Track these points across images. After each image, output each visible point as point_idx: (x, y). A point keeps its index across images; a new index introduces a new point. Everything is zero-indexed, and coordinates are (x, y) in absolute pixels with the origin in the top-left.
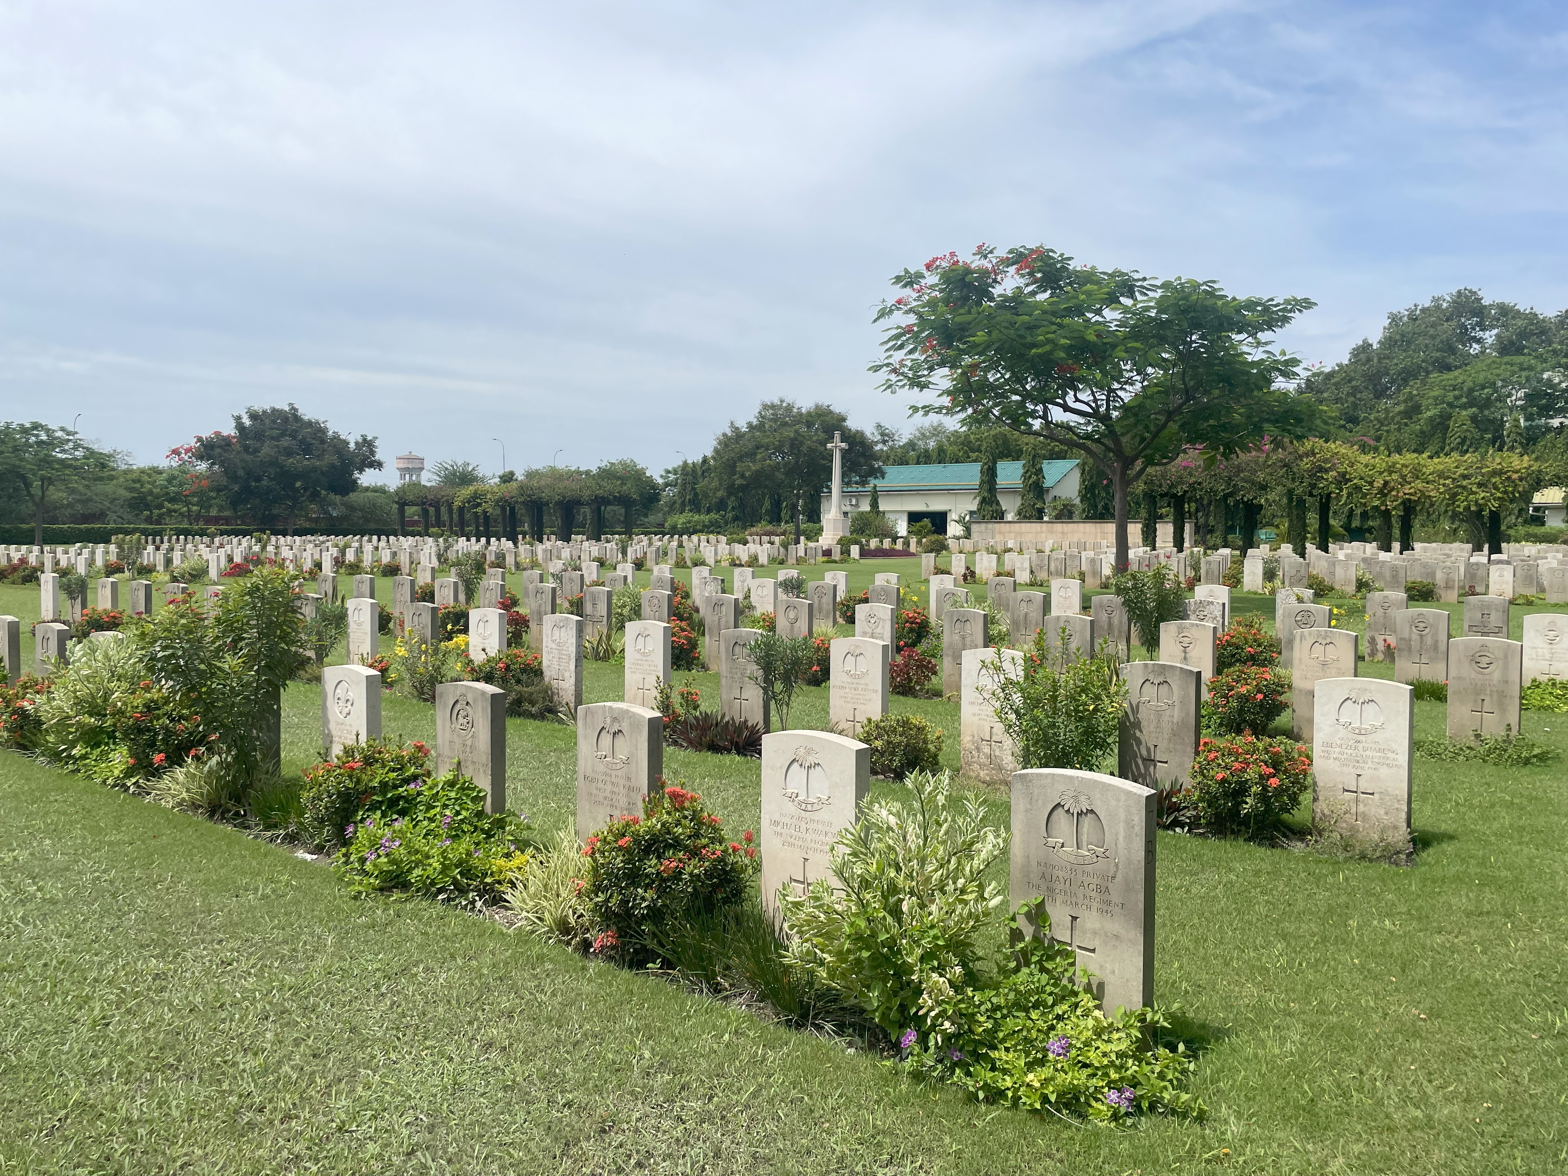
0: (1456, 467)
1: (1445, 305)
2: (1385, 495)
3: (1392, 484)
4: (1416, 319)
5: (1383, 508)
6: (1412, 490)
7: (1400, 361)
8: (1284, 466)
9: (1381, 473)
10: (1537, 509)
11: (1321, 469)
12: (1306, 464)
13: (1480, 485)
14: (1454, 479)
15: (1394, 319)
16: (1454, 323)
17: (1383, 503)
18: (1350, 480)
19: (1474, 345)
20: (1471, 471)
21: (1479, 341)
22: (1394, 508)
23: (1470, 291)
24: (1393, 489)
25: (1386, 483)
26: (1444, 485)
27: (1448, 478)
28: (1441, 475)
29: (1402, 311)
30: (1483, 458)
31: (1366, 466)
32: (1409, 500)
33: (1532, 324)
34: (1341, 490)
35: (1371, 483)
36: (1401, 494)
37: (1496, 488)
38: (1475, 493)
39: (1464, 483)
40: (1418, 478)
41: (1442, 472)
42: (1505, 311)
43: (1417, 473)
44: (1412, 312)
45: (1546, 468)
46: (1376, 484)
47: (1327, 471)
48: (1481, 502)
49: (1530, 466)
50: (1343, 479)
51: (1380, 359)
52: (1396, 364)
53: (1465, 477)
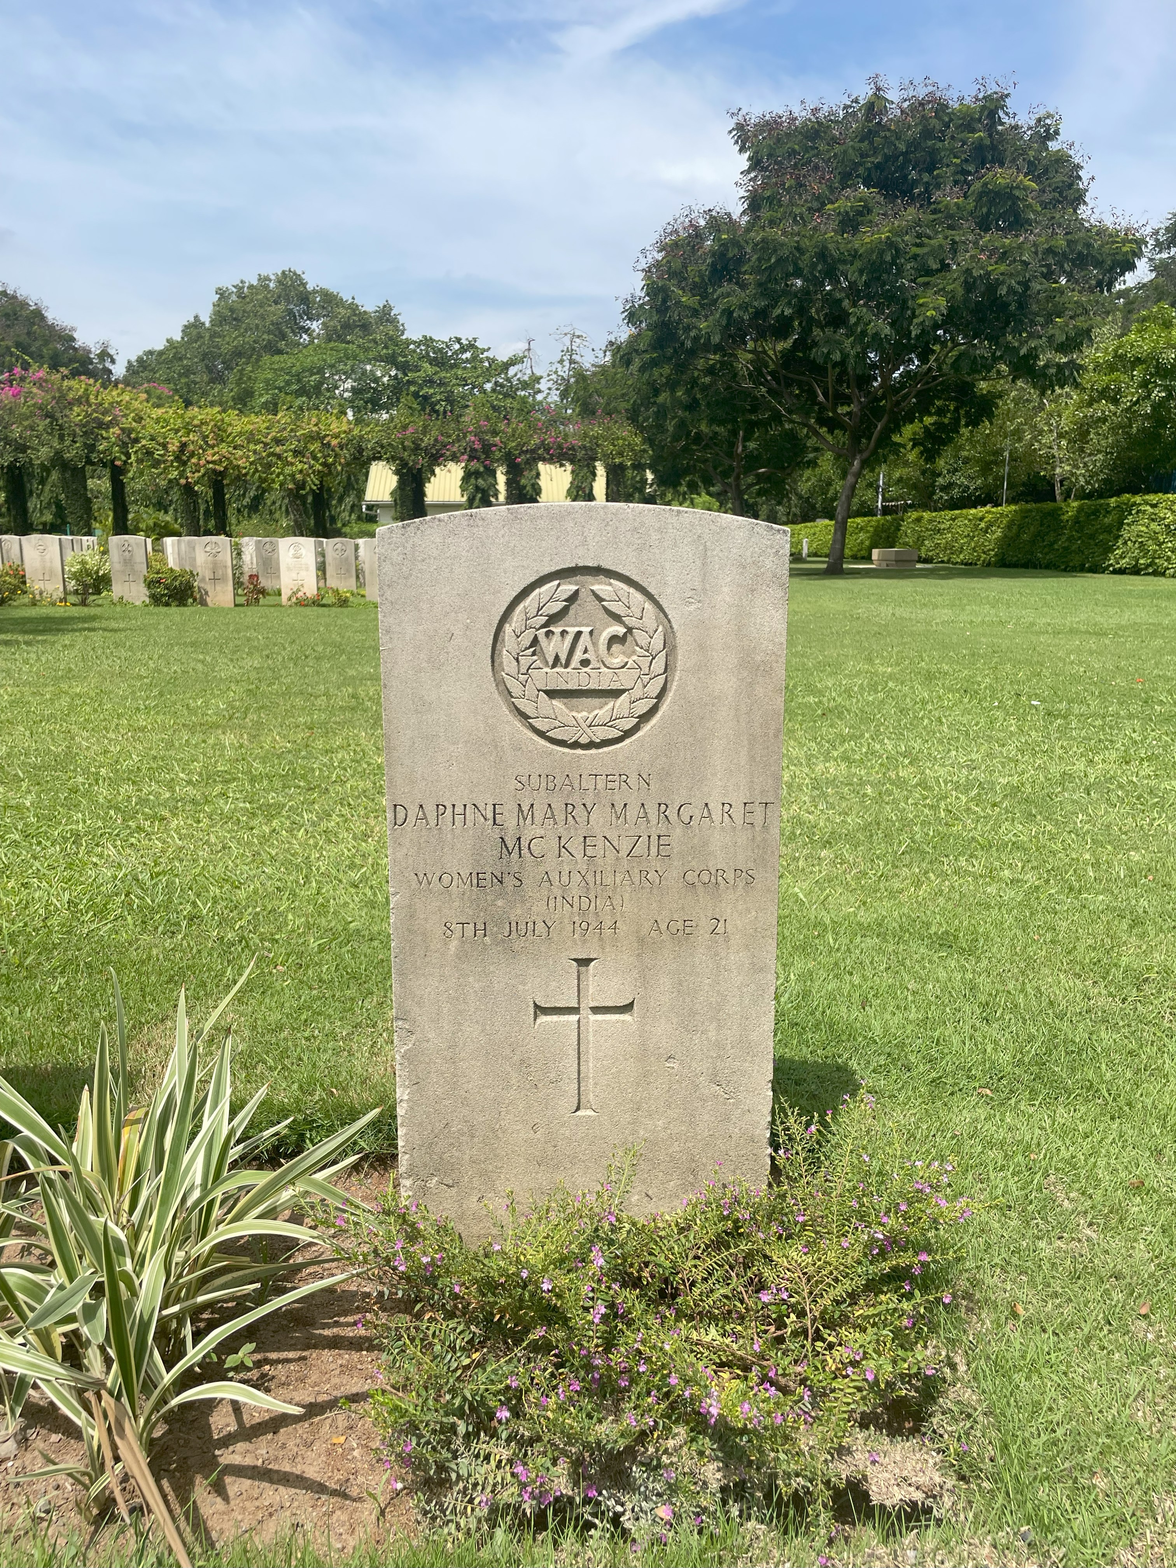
0: (267, 428)
1: (272, 285)
2: (184, 463)
3: (191, 447)
4: (244, 298)
5: (183, 481)
6: (216, 458)
7: (231, 340)
8: (47, 416)
9: (177, 431)
10: (370, 507)
11: (102, 425)
12: (77, 415)
13: (296, 453)
14: (266, 444)
15: (222, 294)
16: (282, 306)
17: (182, 474)
18: (136, 441)
19: (305, 336)
20: (285, 434)
21: (307, 330)
22: (196, 483)
23: (295, 274)
24: (192, 454)
25: (184, 446)
26: (255, 452)
27: (259, 442)
28: (251, 438)
29: (230, 287)
30: (298, 419)
31: (158, 421)
32: (214, 471)
33: (355, 315)
34: (128, 456)
35: (164, 446)
36: (202, 462)
37: (315, 458)
38: (292, 464)
39: (278, 450)
40: (222, 441)
41: (251, 433)
42: (330, 299)
43: (221, 433)
44: (240, 289)
45: (368, 433)
46: (171, 448)
47: (108, 426)
48: (298, 477)
49: (351, 430)
50: (128, 439)
51: (211, 337)
52: (228, 343)
53: (278, 441)
